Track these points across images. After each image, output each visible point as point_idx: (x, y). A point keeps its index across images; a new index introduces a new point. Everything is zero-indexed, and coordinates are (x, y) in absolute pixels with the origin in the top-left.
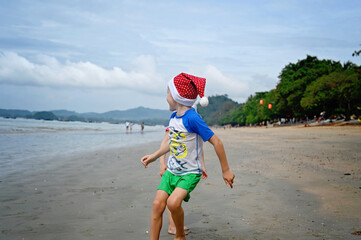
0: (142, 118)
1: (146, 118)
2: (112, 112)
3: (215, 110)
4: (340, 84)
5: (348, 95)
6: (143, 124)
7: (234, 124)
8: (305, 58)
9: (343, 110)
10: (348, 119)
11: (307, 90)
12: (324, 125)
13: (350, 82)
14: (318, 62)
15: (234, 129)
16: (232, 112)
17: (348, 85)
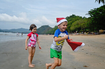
0: (22, 31)
1: (23, 31)
2: (13, 29)
3: (45, 30)
4: (82, 23)
5: (84, 26)
6: (22, 33)
7: (50, 34)
8: (72, 15)
9: (83, 31)
10: (84, 33)
11: (72, 24)
12: (77, 35)
13: (84, 22)
14: (75, 16)
15: (50, 35)
16: (50, 30)
17: (84, 23)
